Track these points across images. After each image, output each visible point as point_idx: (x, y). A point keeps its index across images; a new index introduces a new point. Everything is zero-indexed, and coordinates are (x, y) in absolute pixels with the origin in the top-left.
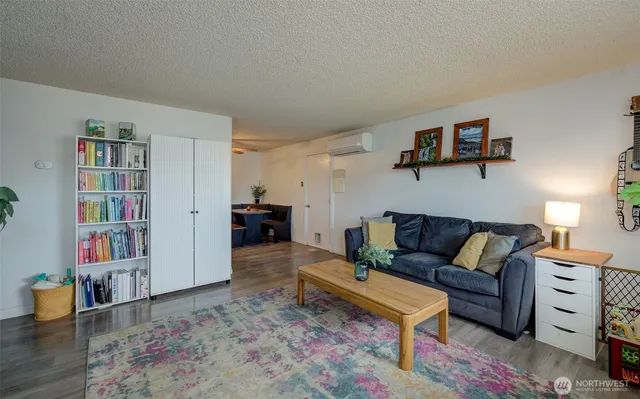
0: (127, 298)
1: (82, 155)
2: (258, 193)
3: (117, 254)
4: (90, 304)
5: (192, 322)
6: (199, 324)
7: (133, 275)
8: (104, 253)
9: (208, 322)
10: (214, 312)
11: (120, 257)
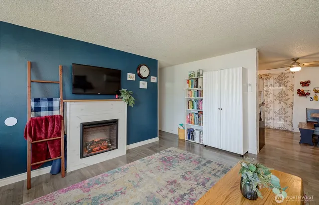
0: (198, 142)
1: (188, 85)
3: (196, 122)
4: (189, 138)
5: (192, 159)
6: (192, 161)
7: (200, 133)
8: (193, 121)
9: (194, 163)
10: (204, 162)
11: (197, 124)
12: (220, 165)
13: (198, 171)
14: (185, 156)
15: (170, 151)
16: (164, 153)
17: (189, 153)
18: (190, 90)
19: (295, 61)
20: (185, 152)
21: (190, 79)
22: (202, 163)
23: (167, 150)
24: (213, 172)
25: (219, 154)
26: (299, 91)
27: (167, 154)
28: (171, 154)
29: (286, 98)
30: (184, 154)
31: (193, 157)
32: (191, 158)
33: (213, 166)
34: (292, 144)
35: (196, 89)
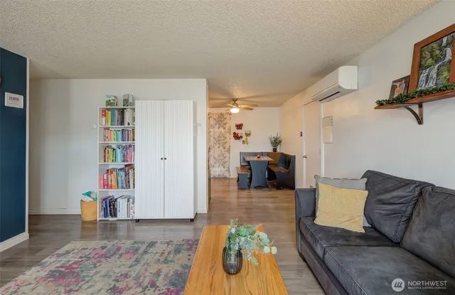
0: (124, 217)
1: (104, 119)
2: (276, 142)
3: (120, 185)
4: (106, 215)
5: (120, 252)
6: (121, 255)
7: (128, 201)
8: (114, 183)
9: (128, 256)
10: (143, 248)
11: (122, 188)
12: (168, 243)
13: (138, 267)
14: (105, 250)
15: (68, 252)
16: (52, 262)
17: (112, 243)
18: (108, 129)
19: (234, 101)
20: (104, 242)
21: (108, 109)
22: (141, 251)
23: (60, 251)
24: (162, 259)
25: (161, 227)
26: (235, 133)
27: (64, 260)
28: (72, 258)
29: (225, 141)
30: (103, 248)
31: (123, 246)
32: (119, 249)
33: (159, 248)
34: (229, 191)
35: (120, 128)
